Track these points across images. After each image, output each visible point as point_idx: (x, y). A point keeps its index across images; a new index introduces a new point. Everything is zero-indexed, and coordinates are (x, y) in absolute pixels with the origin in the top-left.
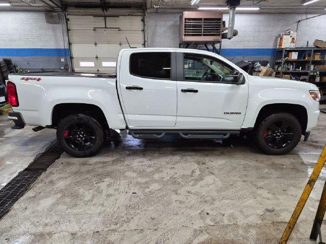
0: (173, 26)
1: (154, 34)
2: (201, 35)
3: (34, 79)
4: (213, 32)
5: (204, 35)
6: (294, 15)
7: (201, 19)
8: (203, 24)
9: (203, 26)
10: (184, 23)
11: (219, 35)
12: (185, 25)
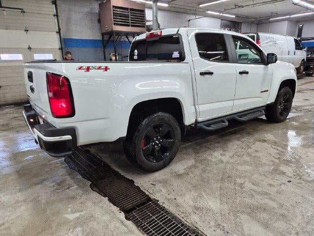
0: (90, 13)
1: (68, 21)
2: (128, 26)
3: (99, 68)
4: (139, 23)
5: (132, 26)
6: (185, 15)
7: (127, 9)
8: (130, 14)
9: (130, 16)
10: (112, 11)
11: (144, 27)
12: (114, 13)
